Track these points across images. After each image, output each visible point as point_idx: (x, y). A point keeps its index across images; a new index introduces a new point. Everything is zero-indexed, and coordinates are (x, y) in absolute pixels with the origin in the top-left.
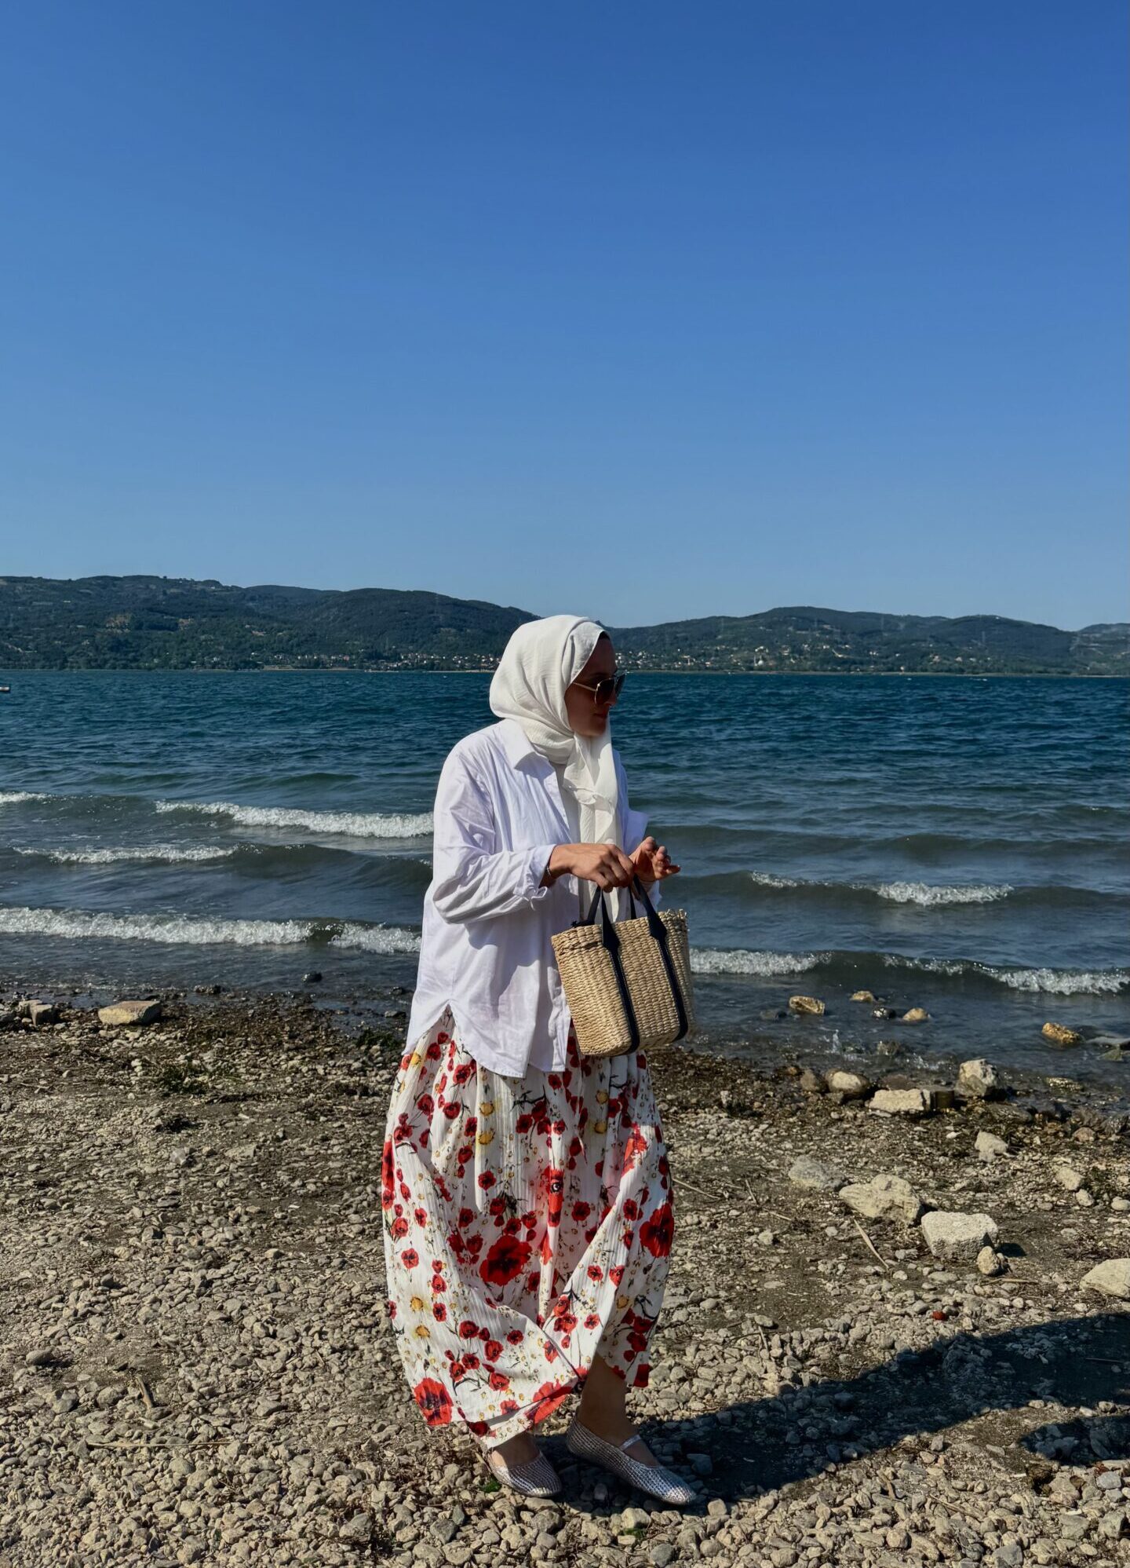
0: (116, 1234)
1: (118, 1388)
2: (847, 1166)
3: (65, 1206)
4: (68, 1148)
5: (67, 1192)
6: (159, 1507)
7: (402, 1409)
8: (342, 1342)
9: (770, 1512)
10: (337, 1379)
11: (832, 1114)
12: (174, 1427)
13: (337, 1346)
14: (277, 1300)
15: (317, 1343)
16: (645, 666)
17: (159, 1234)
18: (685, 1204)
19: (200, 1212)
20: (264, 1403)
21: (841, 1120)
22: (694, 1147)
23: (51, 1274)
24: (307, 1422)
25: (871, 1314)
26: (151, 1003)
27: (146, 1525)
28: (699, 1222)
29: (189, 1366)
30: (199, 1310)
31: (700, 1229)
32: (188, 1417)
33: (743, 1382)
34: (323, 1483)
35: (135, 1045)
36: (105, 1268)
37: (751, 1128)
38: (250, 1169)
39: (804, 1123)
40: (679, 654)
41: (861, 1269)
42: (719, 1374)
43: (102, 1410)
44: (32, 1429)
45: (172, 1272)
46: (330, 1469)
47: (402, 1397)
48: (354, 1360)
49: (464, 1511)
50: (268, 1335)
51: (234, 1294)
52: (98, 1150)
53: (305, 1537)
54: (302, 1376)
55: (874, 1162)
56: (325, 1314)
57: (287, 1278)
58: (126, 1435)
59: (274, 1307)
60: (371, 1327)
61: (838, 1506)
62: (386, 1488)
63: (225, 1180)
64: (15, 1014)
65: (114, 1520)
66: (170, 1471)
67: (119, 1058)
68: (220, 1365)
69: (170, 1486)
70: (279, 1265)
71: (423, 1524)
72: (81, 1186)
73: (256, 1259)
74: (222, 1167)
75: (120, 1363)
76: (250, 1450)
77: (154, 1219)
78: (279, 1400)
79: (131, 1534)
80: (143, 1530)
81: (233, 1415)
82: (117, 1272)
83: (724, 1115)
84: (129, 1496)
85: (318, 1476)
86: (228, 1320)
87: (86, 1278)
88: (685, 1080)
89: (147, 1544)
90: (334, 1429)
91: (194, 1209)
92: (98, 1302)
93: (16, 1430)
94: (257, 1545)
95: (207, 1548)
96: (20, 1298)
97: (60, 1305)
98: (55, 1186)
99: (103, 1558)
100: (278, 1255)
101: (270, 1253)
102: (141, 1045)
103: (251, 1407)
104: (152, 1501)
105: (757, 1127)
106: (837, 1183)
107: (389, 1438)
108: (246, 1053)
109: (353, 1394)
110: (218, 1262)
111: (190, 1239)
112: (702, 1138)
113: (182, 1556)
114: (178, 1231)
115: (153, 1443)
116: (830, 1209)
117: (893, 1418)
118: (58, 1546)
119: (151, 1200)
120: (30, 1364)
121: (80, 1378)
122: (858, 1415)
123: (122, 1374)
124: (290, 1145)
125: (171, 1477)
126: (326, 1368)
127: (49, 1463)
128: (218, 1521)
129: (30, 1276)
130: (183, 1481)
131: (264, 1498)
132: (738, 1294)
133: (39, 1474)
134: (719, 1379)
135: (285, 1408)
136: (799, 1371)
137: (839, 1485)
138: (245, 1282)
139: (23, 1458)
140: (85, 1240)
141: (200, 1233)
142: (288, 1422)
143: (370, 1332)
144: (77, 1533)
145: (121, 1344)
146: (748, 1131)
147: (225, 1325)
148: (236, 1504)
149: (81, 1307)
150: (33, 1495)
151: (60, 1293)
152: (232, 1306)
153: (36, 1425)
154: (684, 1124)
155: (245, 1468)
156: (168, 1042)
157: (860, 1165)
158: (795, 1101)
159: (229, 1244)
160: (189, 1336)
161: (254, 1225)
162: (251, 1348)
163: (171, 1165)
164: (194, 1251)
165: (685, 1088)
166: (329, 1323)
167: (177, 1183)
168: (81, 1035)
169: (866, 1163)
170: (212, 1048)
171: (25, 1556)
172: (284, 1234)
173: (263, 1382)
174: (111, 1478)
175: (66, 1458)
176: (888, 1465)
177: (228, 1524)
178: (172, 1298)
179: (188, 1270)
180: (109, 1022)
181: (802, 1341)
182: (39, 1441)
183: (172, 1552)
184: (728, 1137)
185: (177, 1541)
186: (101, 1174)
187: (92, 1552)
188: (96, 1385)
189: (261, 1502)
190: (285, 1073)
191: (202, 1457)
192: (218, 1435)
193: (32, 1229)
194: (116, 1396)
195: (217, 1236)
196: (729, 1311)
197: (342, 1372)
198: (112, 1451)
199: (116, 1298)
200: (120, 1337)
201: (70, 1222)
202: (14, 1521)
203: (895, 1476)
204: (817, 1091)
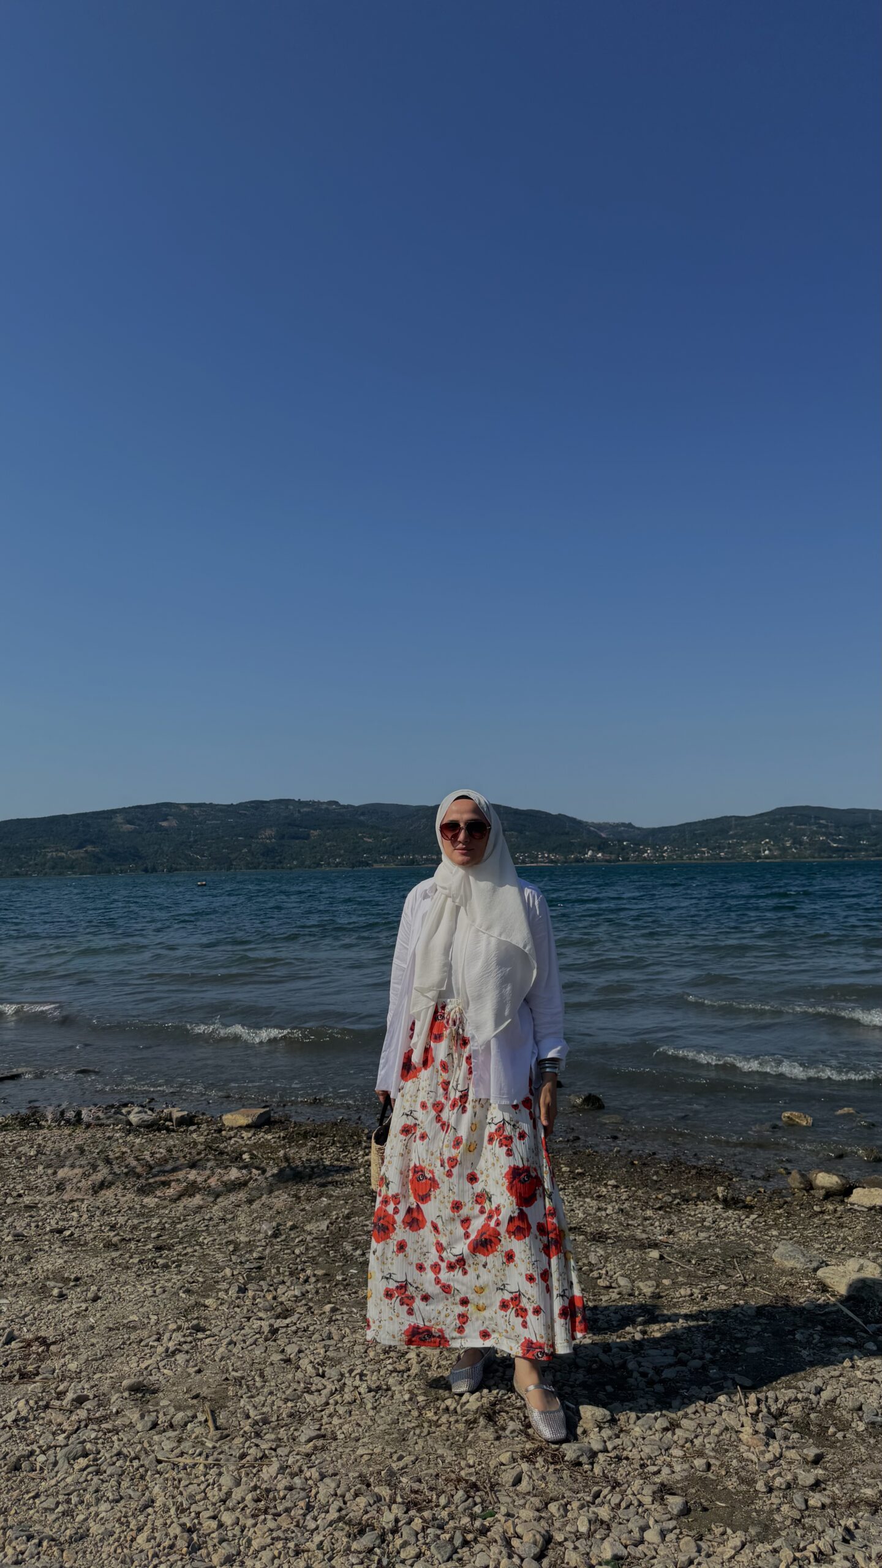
0: (209, 1288)
1: (190, 1413)
2: (826, 1251)
3: (174, 1265)
4: (185, 1220)
5: (178, 1255)
6: (205, 1515)
7: (421, 1442)
8: (378, 1383)
9: (738, 1552)
10: (370, 1414)
11: (815, 1208)
12: (230, 1448)
13: (373, 1386)
14: (329, 1346)
15: (357, 1382)
16: (669, 857)
17: (243, 1290)
18: (680, 1279)
19: (278, 1273)
20: (308, 1430)
21: (822, 1212)
22: (692, 1232)
23: (154, 1318)
24: (340, 1450)
25: (841, 1379)
26: (262, 1110)
27: (190, 1531)
28: (692, 1295)
29: (249, 1397)
30: (265, 1352)
31: (693, 1300)
32: (242, 1440)
33: (721, 1434)
34: (345, 1503)
35: (248, 1142)
36: (196, 1316)
37: (743, 1217)
38: (322, 1241)
39: (789, 1215)
40: (697, 847)
41: (835, 1339)
42: (700, 1426)
43: (176, 1430)
44: (116, 1443)
45: (248, 1321)
46: (352, 1491)
47: (421, 1432)
48: (386, 1399)
49: (463, 1536)
50: (318, 1375)
51: (295, 1340)
52: (206, 1223)
53: (322, 1549)
54: (341, 1410)
55: (850, 1248)
56: (367, 1359)
57: (339, 1329)
58: (190, 1452)
59: (326, 1352)
60: (403, 1372)
61: (802, 1551)
62: (397, 1510)
63: (302, 1249)
64: (161, 1118)
65: (166, 1524)
66: (220, 1485)
67: (233, 1152)
68: (274, 1398)
69: (217, 1497)
70: (334, 1318)
71: (425, 1544)
72: (189, 1250)
73: (316, 1312)
74: (300, 1238)
75: (194, 1393)
76: (288, 1470)
77: (240, 1277)
78: (319, 1429)
79: (176, 1537)
80: (186, 1535)
81: (280, 1440)
82: (205, 1318)
83: (719, 1206)
84: (182, 1504)
85: (341, 1496)
86: (288, 1361)
87: (179, 1323)
88: (688, 1178)
89: (188, 1547)
90: (362, 1456)
91: (274, 1271)
92: (185, 1342)
93: (103, 1443)
94: (280, 1553)
95: (239, 1554)
96: (126, 1336)
97: (155, 1344)
98: (169, 1249)
99: (150, 1556)
100: (334, 1310)
101: (328, 1307)
102: (252, 1142)
103: (296, 1434)
104: (200, 1510)
105: (747, 1217)
106: (815, 1264)
107: (406, 1466)
108: (332, 1149)
109: (381, 1427)
110: (286, 1313)
111: (267, 1294)
112: (699, 1225)
113: (216, 1559)
114: (258, 1288)
115: (210, 1460)
116: (808, 1287)
117: (858, 1472)
118: (116, 1544)
119: (241, 1263)
120: (125, 1390)
121: (163, 1403)
122: (825, 1469)
123: (195, 1401)
124: (357, 1222)
125: (220, 1490)
126: (362, 1404)
127: (123, 1472)
128: (252, 1530)
129: (137, 1319)
130: (229, 1494)
131: (292, 1513)
132: (722, 1356)
133: (113, 1482)
134: (699, 1430)
135: (324, 1436)
136: (772, 1427)
137: (803, 1532)
138: (305, 1331)
139: (103, 1467)
140: (184, 1292)
141: (276, 1290)
142: (323, 1449)
143: (402, 1376)
144: (134, 1533)
145: (199, 1376)
146: (740, 1220)
147: (284, 1365)
148: (269, 1517)
149: (171, 1345)
150: (105, 1498)
151: (158, 1333)
152: (291, 1350)
153: (119, 1440)
154: (684, 1213)
155: (280, 1486)
156: (273, 1141)
157: (838, 1250)
158: (783, 1197)
159: (297, 1299)
160: (253, 1373)
161: (319, 1285)
162: (302, 1385)
163: (261, 1236)
164: (267, 1304)
165: (687, 1184)
166: (369, 1367)
167: (264, 1250)
168: (208, 1135)
169: (843, 1249)
170: (306, 1145)
171: (89, 1550)
172: (343, 1293)
173: (309, 1414)
174: (171, 1488)
175: (137, 1469)
176: (850, 1515)
177: (259, 1533)
178: (244, 1341)
179: (261, 1319)
180: (230, 1125)
181: (776, 1400)
182: (119, 1454)
183: (208, 1555)
184: (722, 1224)
185: (215, 1545)
186: (206, 1241)
187: (142, 1551)
188: (173, 1410)
189: (290, 1516)
190: (361, 1165)
191: (248, 1474)
192: (264, 1456)
193: (145, 1282)
194: (187, 1419)
195: (288, 1293)
196: (713, 1372)
197: (374, 1408)
198: (175, 1465)
199: (201, 1340)
200: (199, 1371)
201: (175, 1278)
202: (86, 1519)
203: (857, 1526)
204: (803, 1189)
